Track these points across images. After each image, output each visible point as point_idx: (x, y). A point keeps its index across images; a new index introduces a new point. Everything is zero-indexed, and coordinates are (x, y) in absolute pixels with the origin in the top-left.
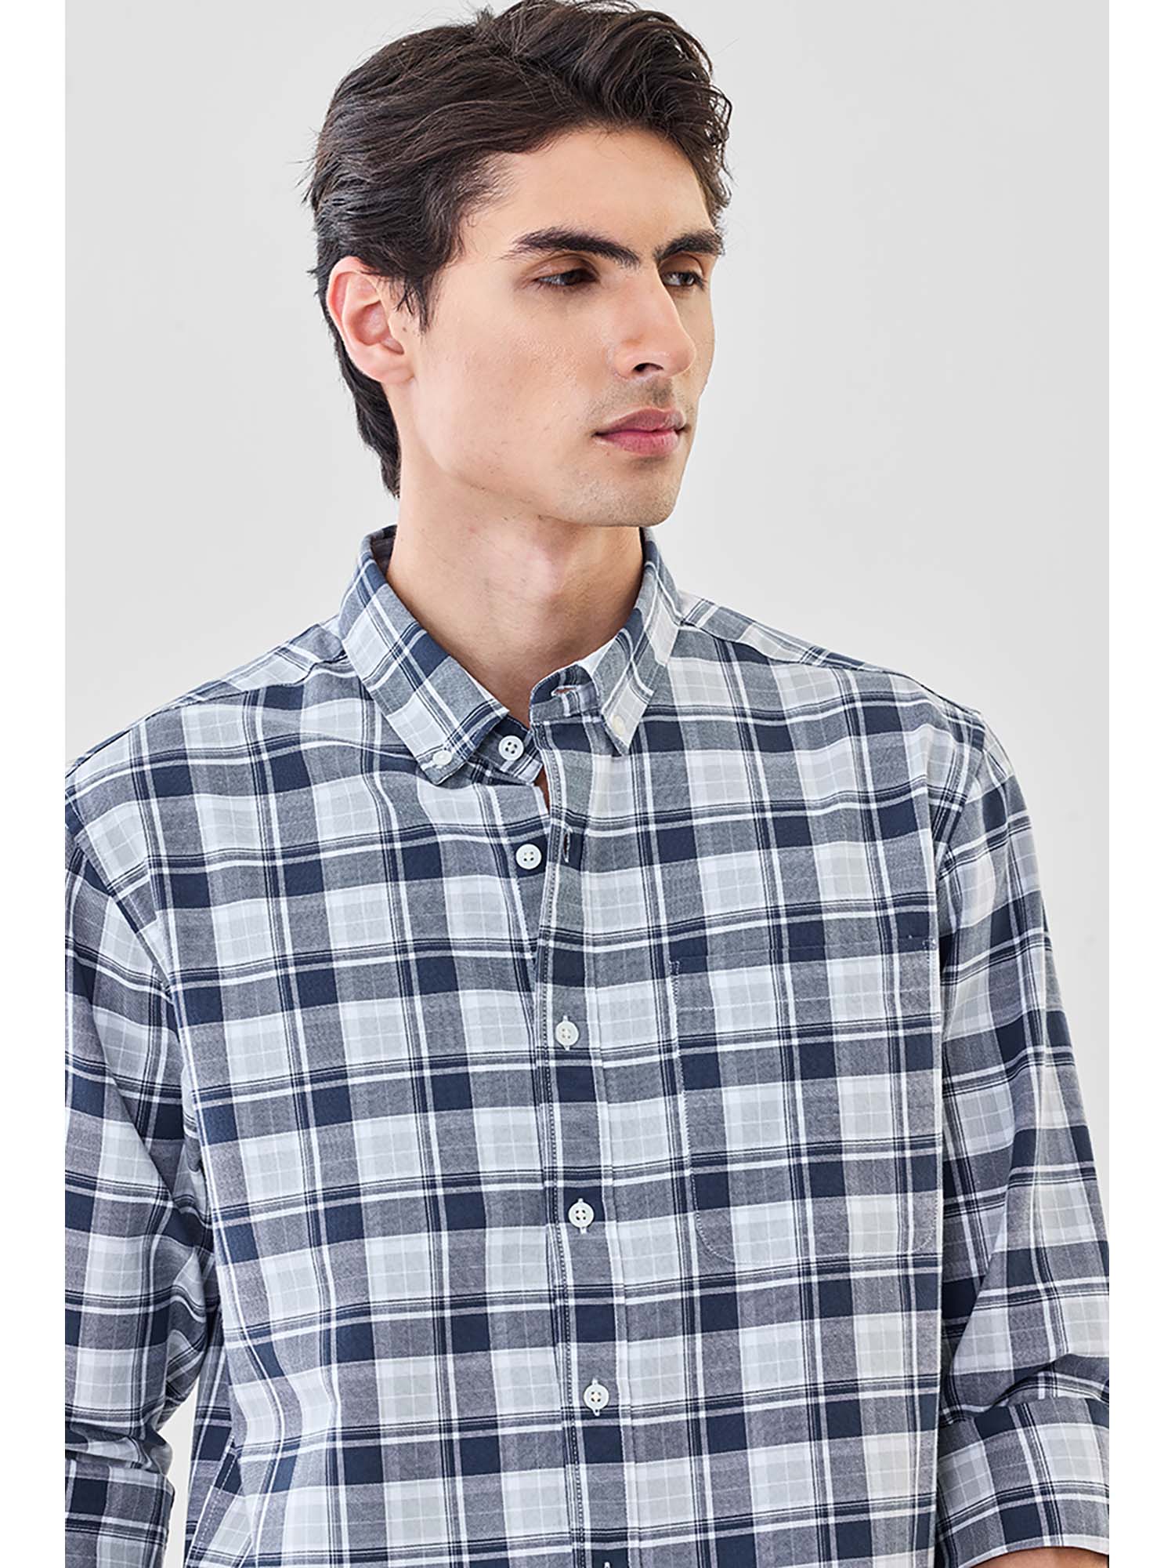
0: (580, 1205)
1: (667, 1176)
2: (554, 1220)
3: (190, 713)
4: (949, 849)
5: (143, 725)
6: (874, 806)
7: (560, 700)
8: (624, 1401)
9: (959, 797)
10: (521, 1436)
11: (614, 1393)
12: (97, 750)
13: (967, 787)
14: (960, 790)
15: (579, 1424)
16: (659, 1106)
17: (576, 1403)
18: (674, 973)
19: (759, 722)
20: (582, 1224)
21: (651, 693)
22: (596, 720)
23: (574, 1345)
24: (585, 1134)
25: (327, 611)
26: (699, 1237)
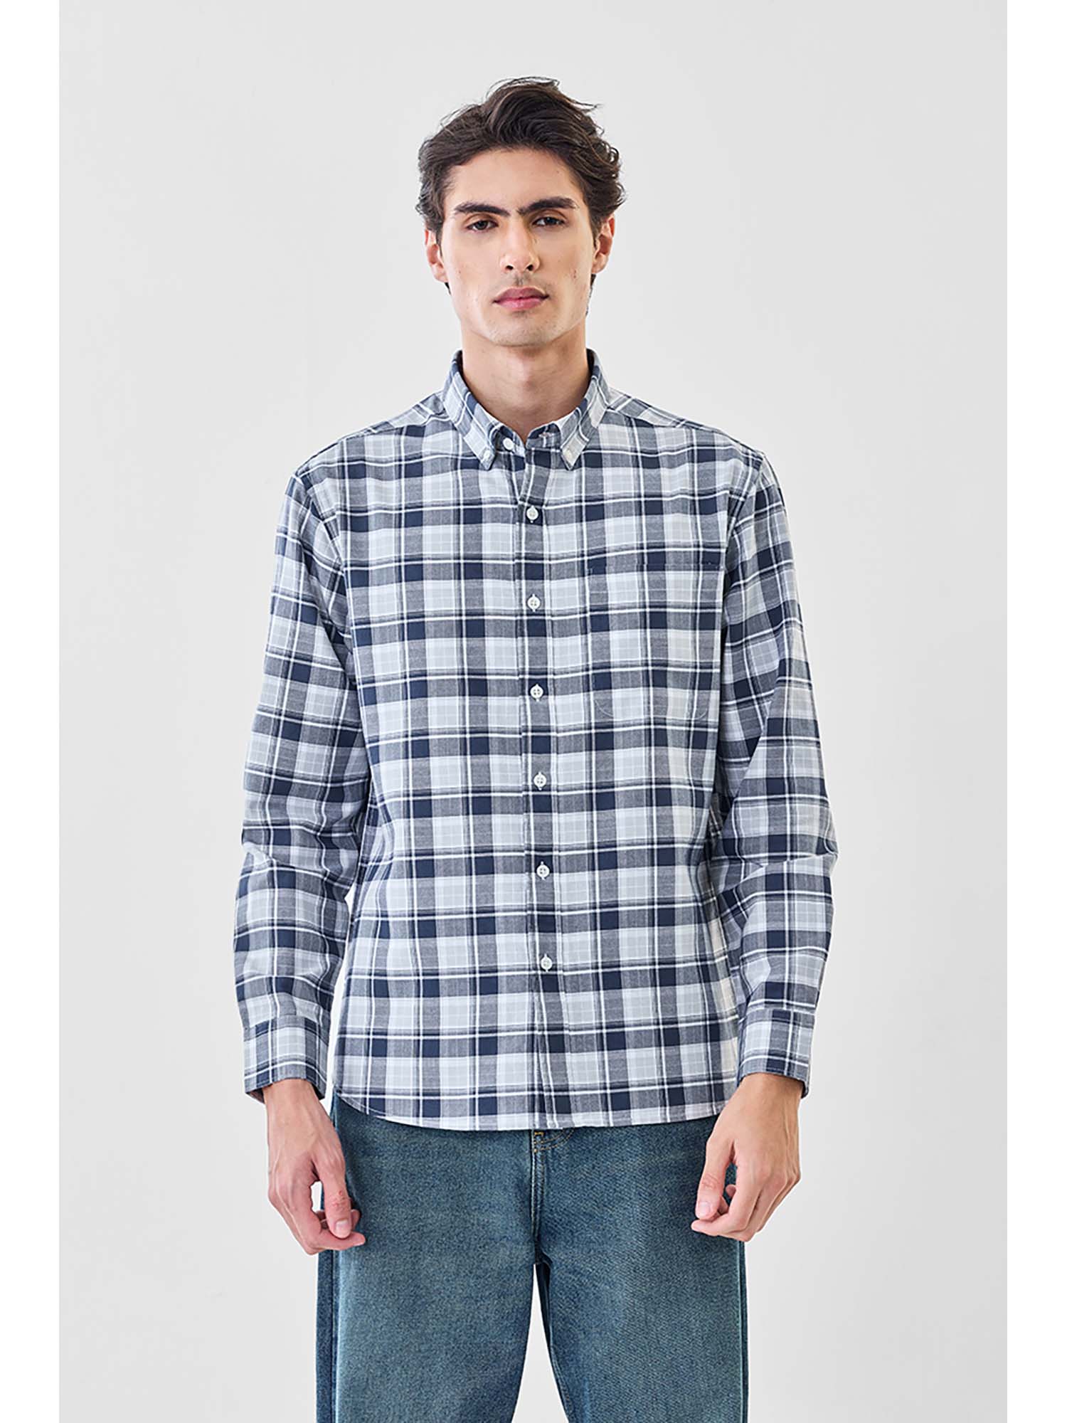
0: (537, 687)
1: (580, 674)
2: (523, 694)
4: (737, 521)
8: (554, 783)
9: (744, 494)
10: (502, 797)
11: (549, 780)
12: (322, 452)
13: (749, 488)
14: (745, 490)
15: (531, 793)
16: (578, 640)
17: (530, 783)
18: (589, 574)
19: (644, 455)
20: (537, 696)
21: (588, 440)
22: (558, 451)
23: (530, 755)
24: (539, 653)
26: (595, 704)
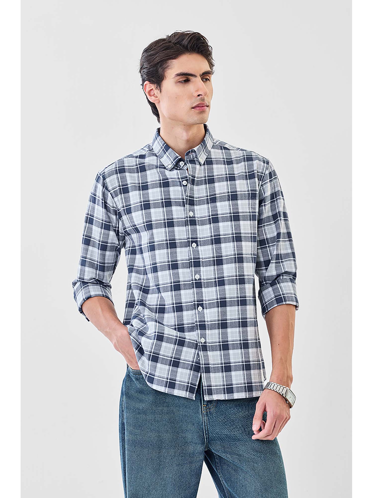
0: (194, 243)
1: (209, 238)
2: (189, 246)
3: (125, 159)
5: (117, 161)
6: (247, 174)
7: (190, 155)
8: (202, 277)
10: (184, 284)
11: (200, 276)
12: (109, 166)
15: (194, 281)
16: (208, 226)
17: (194, 278)
18: (210, 203)
19: (227, 160)
20: (194, 247)
21: (207, 155)
22: (197, 159)
23: (193, 268)
24: (194, 231)
25: (150, 142)
26: (215, 249)
